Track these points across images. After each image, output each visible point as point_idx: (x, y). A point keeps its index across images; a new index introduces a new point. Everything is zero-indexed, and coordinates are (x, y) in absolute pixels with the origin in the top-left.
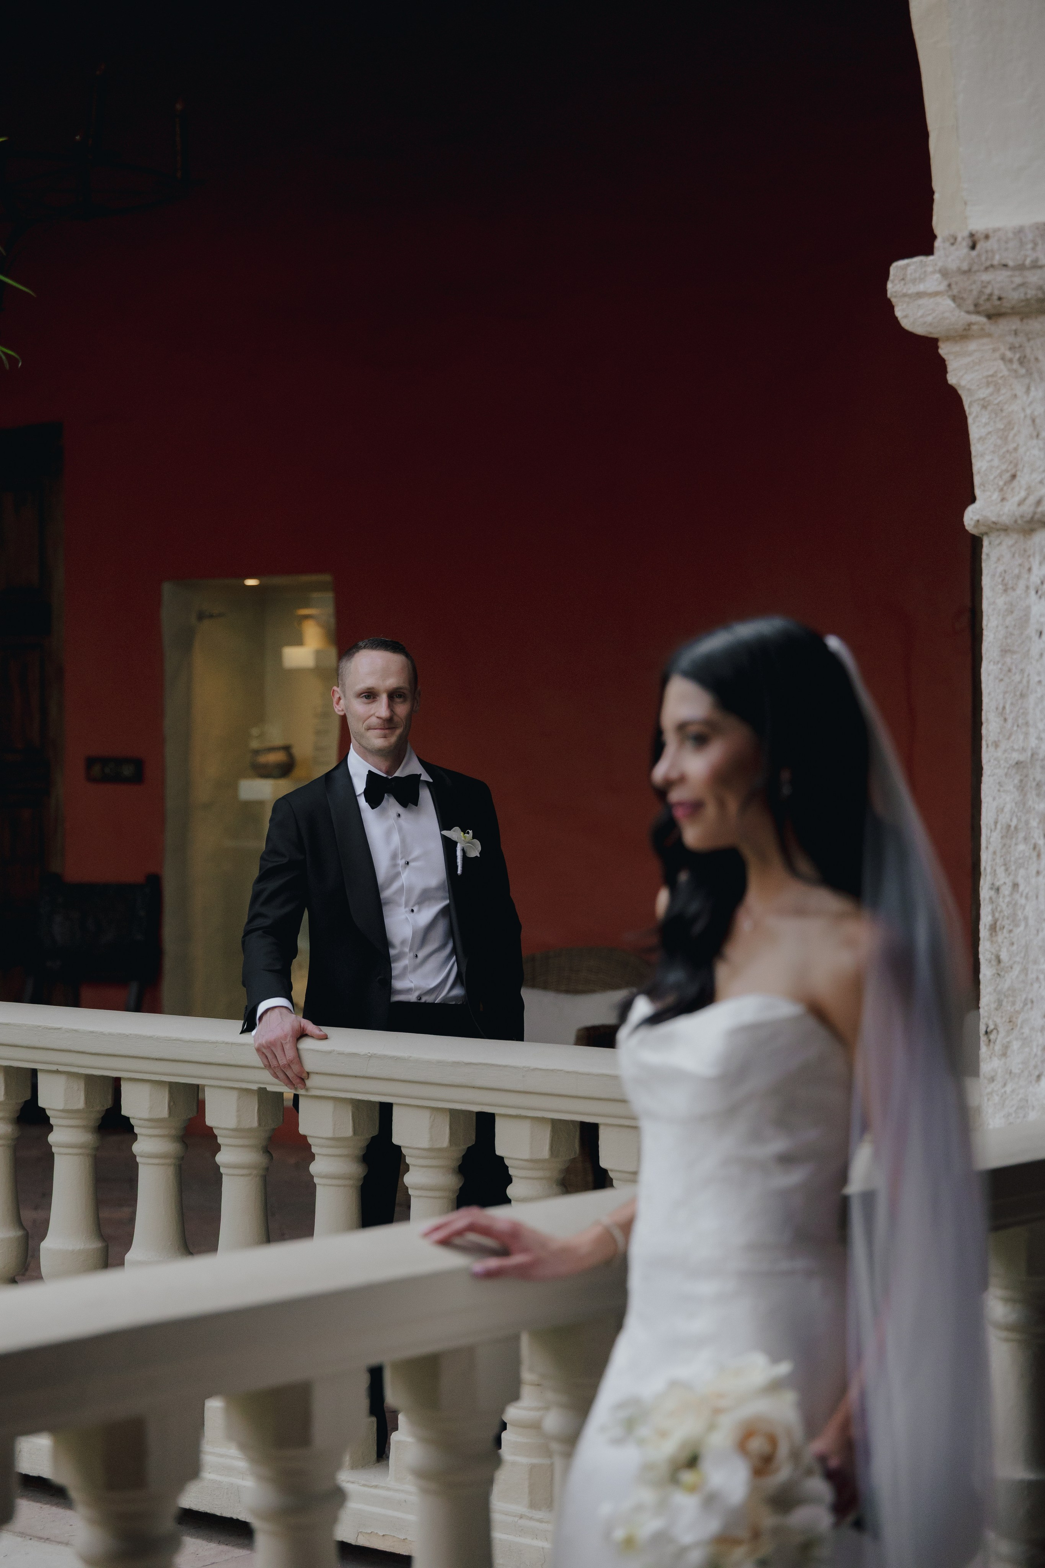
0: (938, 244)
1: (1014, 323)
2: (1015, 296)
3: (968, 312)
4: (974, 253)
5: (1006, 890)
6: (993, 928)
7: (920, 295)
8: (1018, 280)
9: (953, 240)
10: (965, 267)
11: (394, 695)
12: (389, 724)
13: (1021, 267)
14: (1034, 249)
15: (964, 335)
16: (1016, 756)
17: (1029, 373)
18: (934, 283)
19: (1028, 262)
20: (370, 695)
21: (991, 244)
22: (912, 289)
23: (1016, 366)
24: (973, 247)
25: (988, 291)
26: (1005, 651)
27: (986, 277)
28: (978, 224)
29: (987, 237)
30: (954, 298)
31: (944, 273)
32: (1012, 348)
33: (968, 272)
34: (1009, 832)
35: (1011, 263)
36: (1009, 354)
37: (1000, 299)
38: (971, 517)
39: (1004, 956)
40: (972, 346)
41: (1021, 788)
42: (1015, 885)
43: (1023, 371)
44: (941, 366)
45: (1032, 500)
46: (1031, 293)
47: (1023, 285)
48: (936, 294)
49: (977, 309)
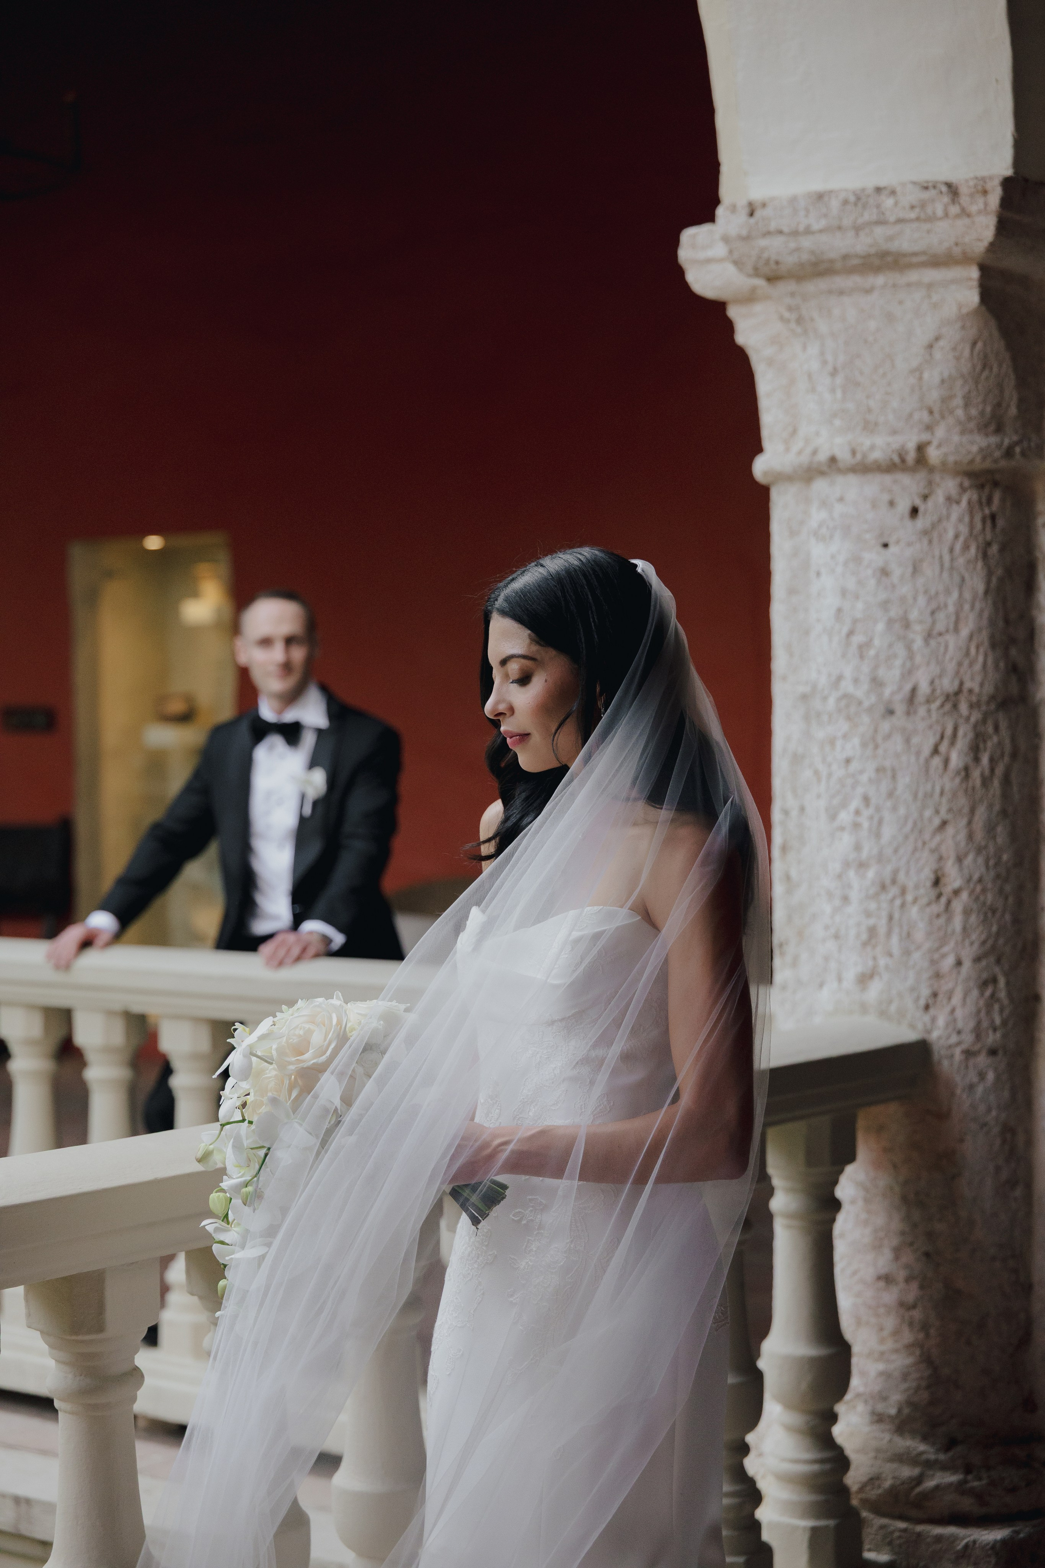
0: (720, 211)
1: (790, 286)
2: (790, 260)
3: (749, 276)
4: (752, 221)
5: (794, 813)
6: (784, 849)
7: (709, 261)
8: (792, 245)
9: (733, 209)
10: (744, 233)
11: (289, 641)
12: (287, 667)
13: (795, 233)
14: (806, 216)
15: (750, 298)
16: (801, 689)
17: (805, 332)
18: (720, 250)
19: (801, 228)
20: (266, 642)
21: (768, 212)
22: (702, 255)
23: (793, 325)
24: (751, 214)
25: (765, 255)
26: (792, 591)
27: (763, 242)
28: (756, 194)
29: (764, 205)
30: (736, 263)
31: (726, 239)
32: (790, 309)
33: (747, 238)
34: (797, 759)
35: (786, 229)
36: (787, 315)
37: (777, 263)
38: (761, 467)
39: (794, 873)
40: (758, 308)
41: (807, 718)
42: (802, 809)
43: (799, 330)
44: (729, 327)
45: (809, 450)
46: (805, 257)
47: (798, 249)
48: (721, 260)
49: (756, 272)
